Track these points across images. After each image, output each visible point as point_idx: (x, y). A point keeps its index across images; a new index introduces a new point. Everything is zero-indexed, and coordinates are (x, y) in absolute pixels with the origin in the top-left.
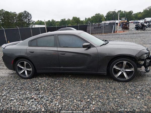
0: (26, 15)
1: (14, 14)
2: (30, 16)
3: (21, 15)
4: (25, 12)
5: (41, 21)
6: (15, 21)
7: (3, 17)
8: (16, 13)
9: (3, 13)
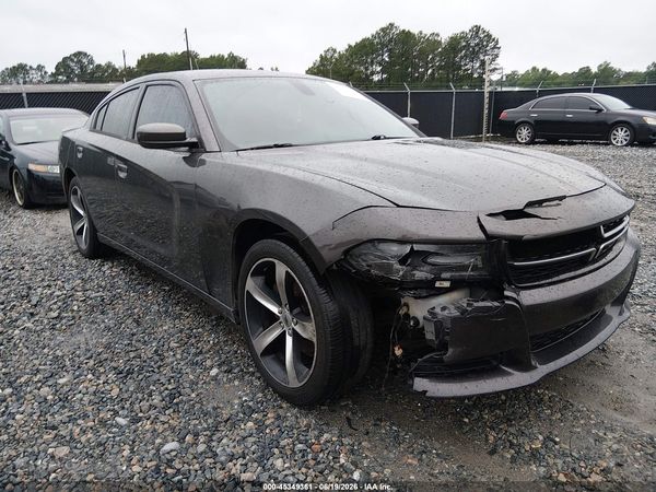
0: (477, 45)
1: (433, 43)
2: (495, 47)
3: (455, 44)
4: (477, 29)
5: (544, 70)
6: (430, 71)
7: (390, 56)
8: (438, 35)
9: (390, 41)
